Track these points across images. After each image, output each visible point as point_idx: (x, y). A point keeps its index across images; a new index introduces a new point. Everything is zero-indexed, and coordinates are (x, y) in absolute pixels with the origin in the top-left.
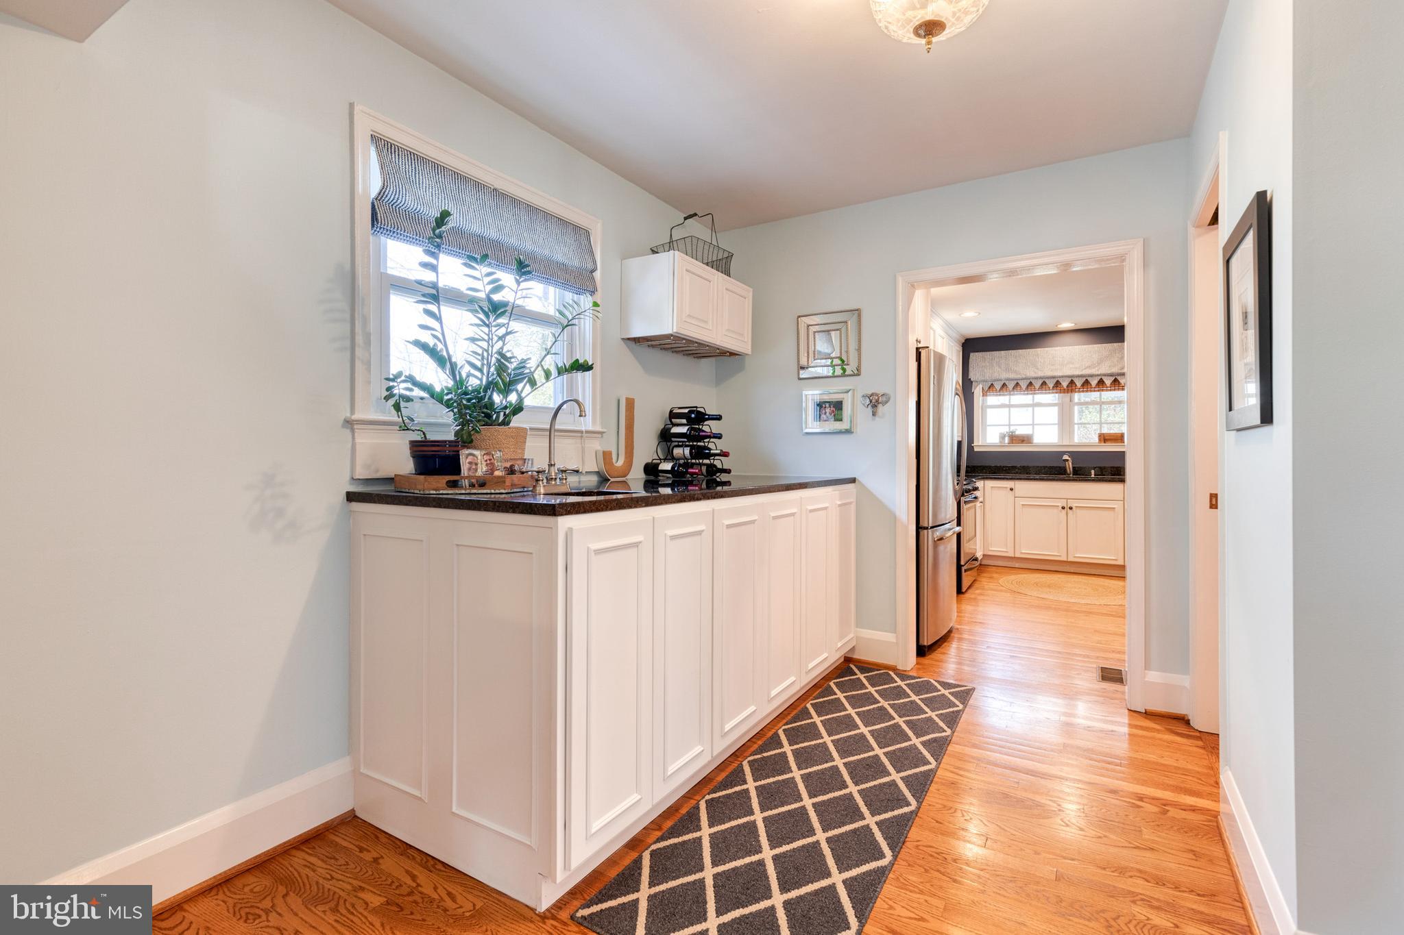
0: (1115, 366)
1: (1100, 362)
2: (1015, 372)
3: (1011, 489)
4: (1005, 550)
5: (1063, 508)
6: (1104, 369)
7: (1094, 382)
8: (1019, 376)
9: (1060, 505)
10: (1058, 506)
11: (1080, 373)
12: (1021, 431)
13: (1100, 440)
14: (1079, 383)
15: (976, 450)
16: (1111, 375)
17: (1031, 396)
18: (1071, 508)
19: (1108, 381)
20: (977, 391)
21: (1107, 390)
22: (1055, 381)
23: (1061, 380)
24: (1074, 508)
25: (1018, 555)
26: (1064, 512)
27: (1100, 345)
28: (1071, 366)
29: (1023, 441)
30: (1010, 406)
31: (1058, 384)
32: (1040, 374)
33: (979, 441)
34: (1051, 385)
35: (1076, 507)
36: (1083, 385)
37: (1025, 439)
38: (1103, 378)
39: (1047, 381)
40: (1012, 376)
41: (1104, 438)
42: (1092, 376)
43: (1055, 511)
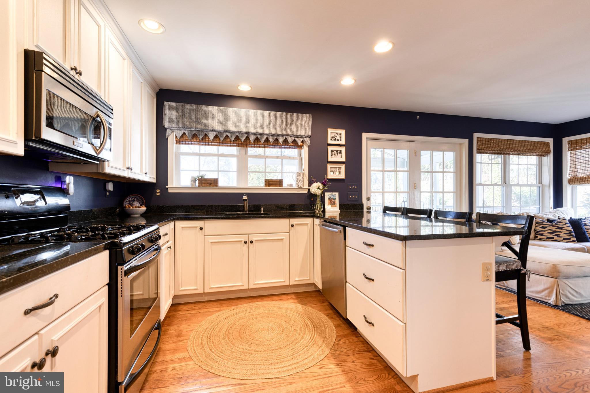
0: (276, 129)
1: (267, 124)
2: (204, 124)
3: (201, 229)
4: (196, 288)
5: (246, 242)
6: (268, 130)
7: (262, 140)
8: (207, 128)
9: (243, 240)
10: (241, 241)
11: (253, 131)
12: (209, 176)
13: (266, 184)
14: (252, 140)
15: (170, 191)
16: (273, 135)
17: (215, 148)
18: (251, 242)
19: (272, 140)
20: (171, 139)
21: (270, 147)
22: (235, 135)
23: (239, 135)
24: (254, 242)
25: (207, 291)
26: (246, 245)
27: (266, 112)
28: (247, 125)
29: (210, 184)
30: (199, 155)
31: (237, 138)
32: (224, 128)
33: (172, 183)
34: (232, 139)
35: (255, 240)
36: (254, 142)
37: (212, 182)
38: (268, 137)
39: (229, 135)
40: (201, 127)
41: (269, 183)
42: (261, 134)
43: (239, 245)
